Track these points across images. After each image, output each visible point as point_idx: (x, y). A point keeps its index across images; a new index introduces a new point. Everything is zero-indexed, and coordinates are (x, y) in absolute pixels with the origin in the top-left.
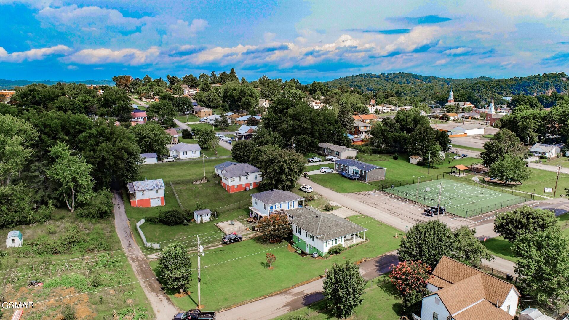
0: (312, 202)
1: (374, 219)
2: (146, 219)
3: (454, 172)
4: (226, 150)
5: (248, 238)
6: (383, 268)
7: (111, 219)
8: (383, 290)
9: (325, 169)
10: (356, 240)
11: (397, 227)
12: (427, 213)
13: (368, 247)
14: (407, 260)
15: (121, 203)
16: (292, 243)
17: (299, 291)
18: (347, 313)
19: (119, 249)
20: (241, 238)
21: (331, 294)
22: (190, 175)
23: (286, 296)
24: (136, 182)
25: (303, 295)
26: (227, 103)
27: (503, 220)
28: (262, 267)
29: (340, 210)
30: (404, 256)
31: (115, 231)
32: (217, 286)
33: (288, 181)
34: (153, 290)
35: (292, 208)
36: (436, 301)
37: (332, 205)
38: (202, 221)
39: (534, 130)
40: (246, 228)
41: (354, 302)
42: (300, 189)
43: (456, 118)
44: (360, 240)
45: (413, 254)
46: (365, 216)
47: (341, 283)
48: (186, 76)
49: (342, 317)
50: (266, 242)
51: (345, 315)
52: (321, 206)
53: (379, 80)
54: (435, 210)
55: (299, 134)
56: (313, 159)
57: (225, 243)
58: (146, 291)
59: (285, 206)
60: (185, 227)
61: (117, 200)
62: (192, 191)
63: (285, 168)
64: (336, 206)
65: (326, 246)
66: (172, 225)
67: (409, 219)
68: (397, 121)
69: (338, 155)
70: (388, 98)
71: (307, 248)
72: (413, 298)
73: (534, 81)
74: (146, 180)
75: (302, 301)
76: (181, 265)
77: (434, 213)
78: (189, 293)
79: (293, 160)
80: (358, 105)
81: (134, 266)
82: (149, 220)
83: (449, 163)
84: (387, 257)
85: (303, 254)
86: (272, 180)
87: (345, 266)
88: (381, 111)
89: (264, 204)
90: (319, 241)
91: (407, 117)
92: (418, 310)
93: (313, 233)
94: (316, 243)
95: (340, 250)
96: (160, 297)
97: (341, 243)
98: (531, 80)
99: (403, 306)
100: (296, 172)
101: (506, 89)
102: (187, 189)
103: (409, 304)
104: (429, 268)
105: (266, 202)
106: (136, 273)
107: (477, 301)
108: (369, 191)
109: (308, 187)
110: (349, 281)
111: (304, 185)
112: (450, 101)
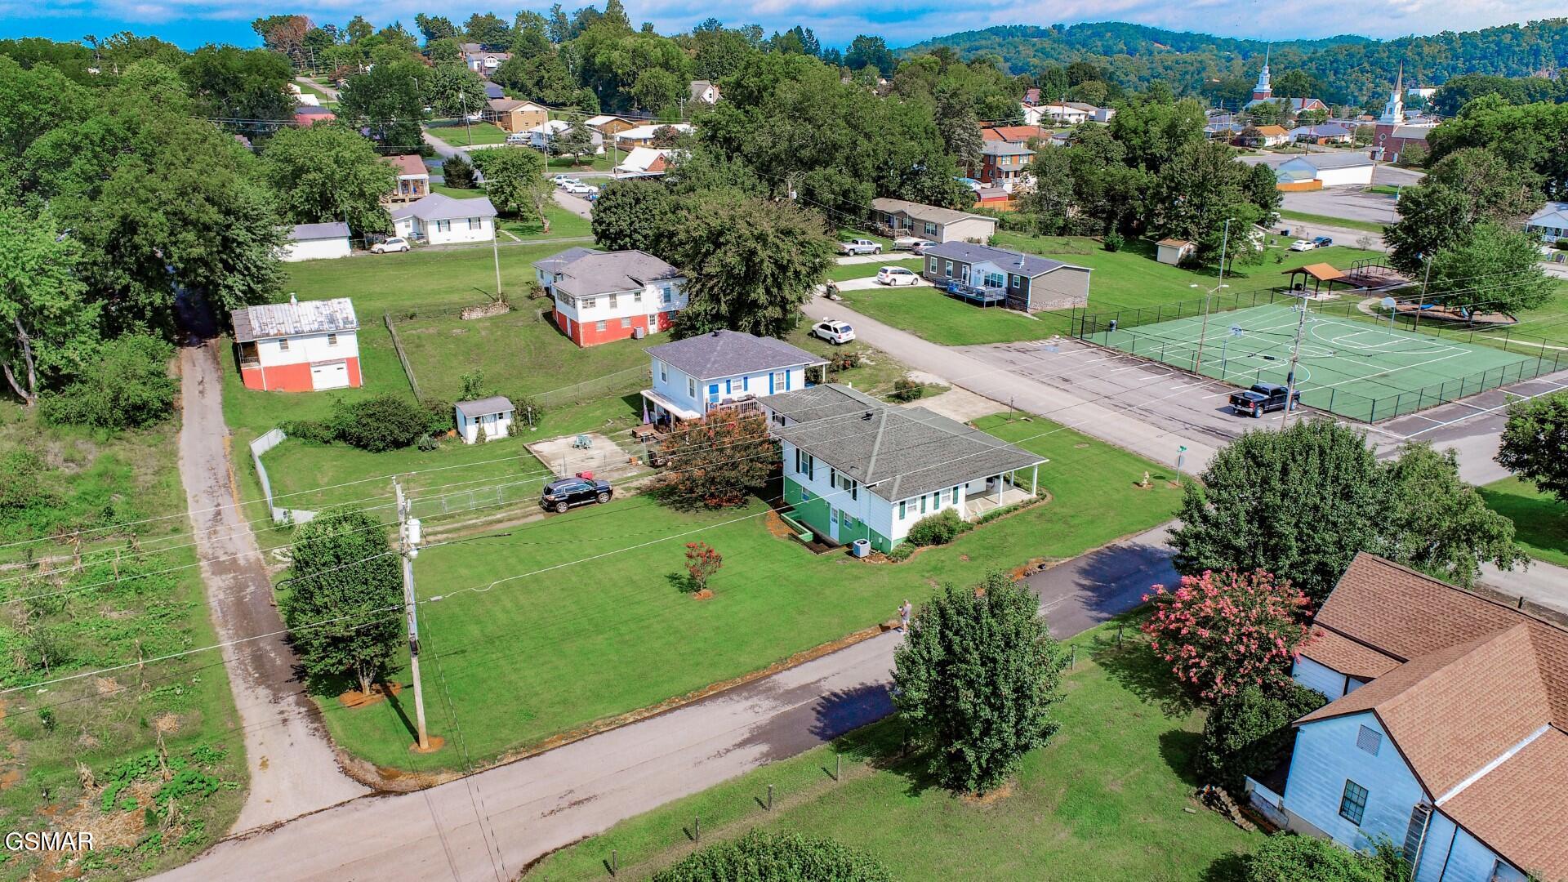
0: (852, 372)
1: (1062, 426)
2: (291, 428)
3: (1298, 287)
4: (577, 220)
5: (633, 492)
6: (1111, 595)
7: (166, 428)
8: (1114, 678)
9: (894, 273)
10: (1006, 497)
11: (1143, 452)
12: (1240, 405)
13: (1050, 521)
14: (1217, 571)
15: (211, 377)
16: (780, 506)
17: (803, 683)
18: (986, 774)
19: (175, 530)
20: (610, 492)
21: (925, 702)
22: (452, 290)
23: (755, 700)
24: (261, 308)
25: (814, 700)
26: (596, 90)
27: (1542, 421)
28: (672, 592)
29: (944, 397)
30: (1200, 553)
31: (174, 469)
32: (502, 662)
33: (771, 303)
34: (264, 675)
35: (784, 391)
36: (1367, 740)
37: (918, 381)
38: (481, 436)
39: (1537, 164)
40: (627, 457)
41: (1018, 734)
42: (813, 334)
43: (1283, 139)
44: (1018, 496)
45: (1235, 548)
46: (1030, 417)
47: (968, 663)
48: (475, 16)
49: (968, 789)
50: (691, 505)
51: (980, 779)
52: (882, 386)
53: (1047, 44)
54: (1266, 397)
55: (810, 164)
56: (853, 246)
57: (551, 507)
58: (240, 681)
59: (759, 386)
60: (425, 454)
61: (198, 369)
62: (457, 340)
63: (762, 261)
64: (931, 385)
65: (902, 516)
66: (378, 451)
67: (1180, 425)
68: (1116, 137)
69: (935, 233)
70: (1077, 83)
71: (833, 524)
72: (1253, 717)
73: (1498, 44)
74: (293, 300)
75: (813, 721)
76: (360, 588)
77: (1263, 406)
78: (395, 691)
79: (788, 233)
80: (990, 99)
81: (217, 588)
82: (299, 433)
83: (1279, 261)
84: (1118, 554)
85: (820, 542)
86: (718, 301)
87: (981, 593)
88: (1059, 119)
89: (688, 378)
90: (877, 501)
91: (1146, 123)
92: (1272, 764)
93: (854, 472)
94: (864, 508)
95: (951, 531)
96: (283, 705)
97: (954, 507)
98: (1490, 39)
99: (1209, 749)
100: (797, 273)
101: (1415, 67)
102: (439, 334)
103: (1233, 742)
104: (1300, 599)
105: (696, 369)
106: (216, 616)
107: (1527, 735)
108: (1038, 339)
109: (839, 325)
110: (1000, 657)
111: (825, 320)
112: (1261, 95)
